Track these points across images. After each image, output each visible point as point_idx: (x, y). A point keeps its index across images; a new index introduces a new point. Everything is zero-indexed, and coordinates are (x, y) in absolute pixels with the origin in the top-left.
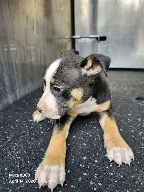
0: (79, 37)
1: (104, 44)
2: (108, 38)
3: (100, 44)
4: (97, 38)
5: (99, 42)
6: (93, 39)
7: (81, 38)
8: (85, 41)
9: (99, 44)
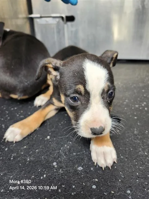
0: (38, 16)
1: (72, 26)
2: (77, 19)
3: (68, 27)
4: (62, 18)
5: (66, 23)
6: (57, 20)
7: (41, 17)
8: (47, 21)
9: (66, 26)
